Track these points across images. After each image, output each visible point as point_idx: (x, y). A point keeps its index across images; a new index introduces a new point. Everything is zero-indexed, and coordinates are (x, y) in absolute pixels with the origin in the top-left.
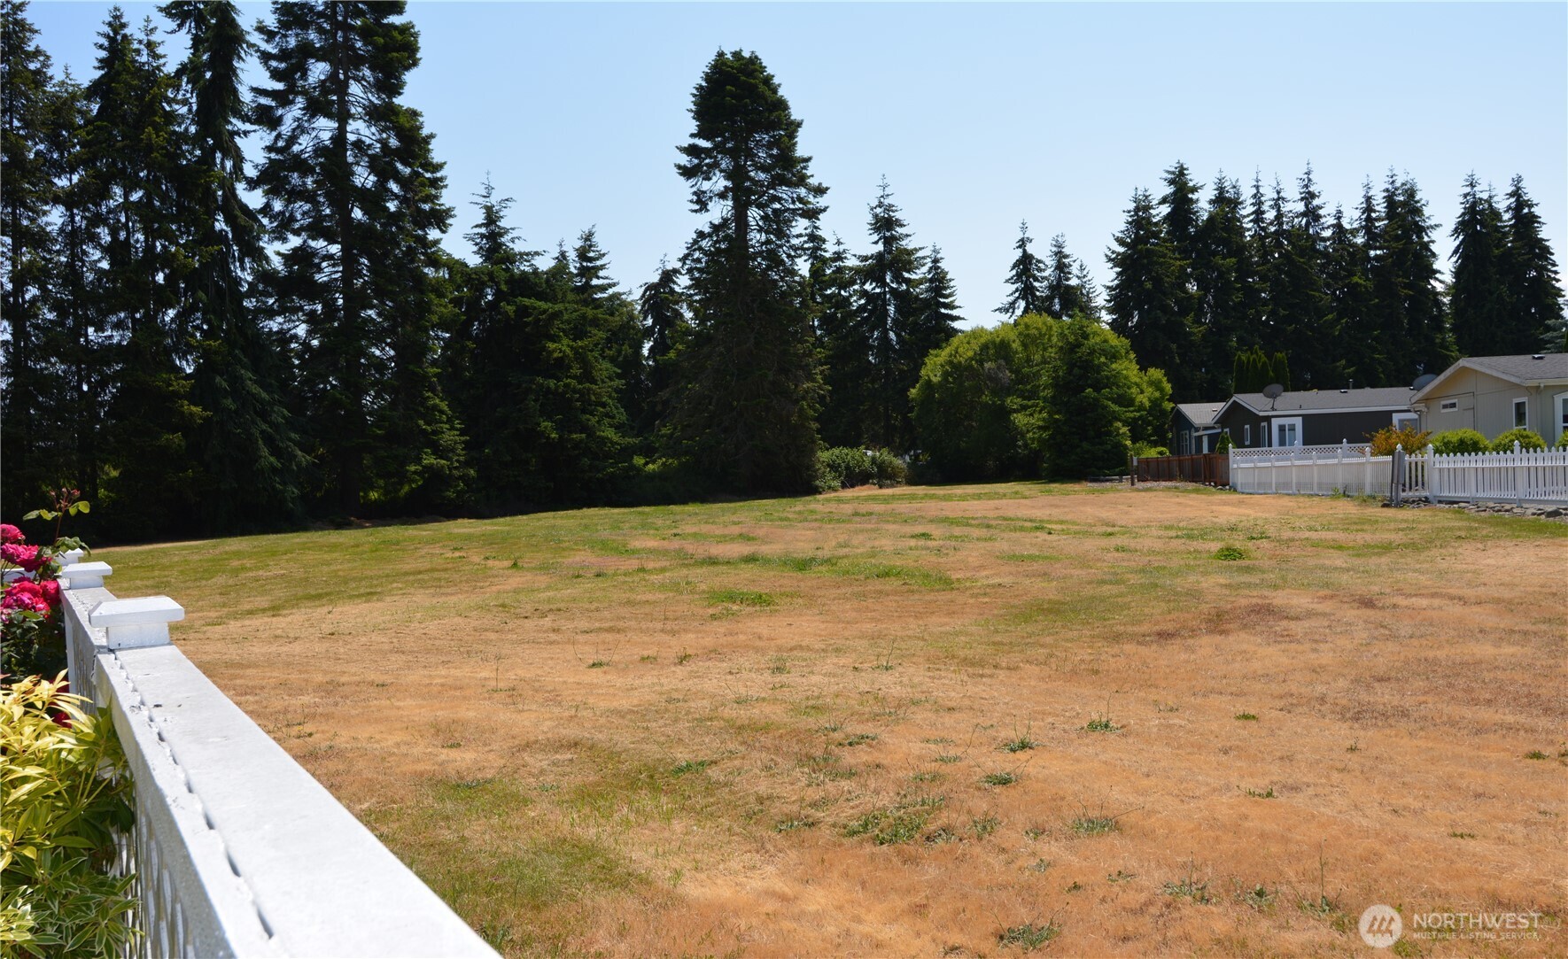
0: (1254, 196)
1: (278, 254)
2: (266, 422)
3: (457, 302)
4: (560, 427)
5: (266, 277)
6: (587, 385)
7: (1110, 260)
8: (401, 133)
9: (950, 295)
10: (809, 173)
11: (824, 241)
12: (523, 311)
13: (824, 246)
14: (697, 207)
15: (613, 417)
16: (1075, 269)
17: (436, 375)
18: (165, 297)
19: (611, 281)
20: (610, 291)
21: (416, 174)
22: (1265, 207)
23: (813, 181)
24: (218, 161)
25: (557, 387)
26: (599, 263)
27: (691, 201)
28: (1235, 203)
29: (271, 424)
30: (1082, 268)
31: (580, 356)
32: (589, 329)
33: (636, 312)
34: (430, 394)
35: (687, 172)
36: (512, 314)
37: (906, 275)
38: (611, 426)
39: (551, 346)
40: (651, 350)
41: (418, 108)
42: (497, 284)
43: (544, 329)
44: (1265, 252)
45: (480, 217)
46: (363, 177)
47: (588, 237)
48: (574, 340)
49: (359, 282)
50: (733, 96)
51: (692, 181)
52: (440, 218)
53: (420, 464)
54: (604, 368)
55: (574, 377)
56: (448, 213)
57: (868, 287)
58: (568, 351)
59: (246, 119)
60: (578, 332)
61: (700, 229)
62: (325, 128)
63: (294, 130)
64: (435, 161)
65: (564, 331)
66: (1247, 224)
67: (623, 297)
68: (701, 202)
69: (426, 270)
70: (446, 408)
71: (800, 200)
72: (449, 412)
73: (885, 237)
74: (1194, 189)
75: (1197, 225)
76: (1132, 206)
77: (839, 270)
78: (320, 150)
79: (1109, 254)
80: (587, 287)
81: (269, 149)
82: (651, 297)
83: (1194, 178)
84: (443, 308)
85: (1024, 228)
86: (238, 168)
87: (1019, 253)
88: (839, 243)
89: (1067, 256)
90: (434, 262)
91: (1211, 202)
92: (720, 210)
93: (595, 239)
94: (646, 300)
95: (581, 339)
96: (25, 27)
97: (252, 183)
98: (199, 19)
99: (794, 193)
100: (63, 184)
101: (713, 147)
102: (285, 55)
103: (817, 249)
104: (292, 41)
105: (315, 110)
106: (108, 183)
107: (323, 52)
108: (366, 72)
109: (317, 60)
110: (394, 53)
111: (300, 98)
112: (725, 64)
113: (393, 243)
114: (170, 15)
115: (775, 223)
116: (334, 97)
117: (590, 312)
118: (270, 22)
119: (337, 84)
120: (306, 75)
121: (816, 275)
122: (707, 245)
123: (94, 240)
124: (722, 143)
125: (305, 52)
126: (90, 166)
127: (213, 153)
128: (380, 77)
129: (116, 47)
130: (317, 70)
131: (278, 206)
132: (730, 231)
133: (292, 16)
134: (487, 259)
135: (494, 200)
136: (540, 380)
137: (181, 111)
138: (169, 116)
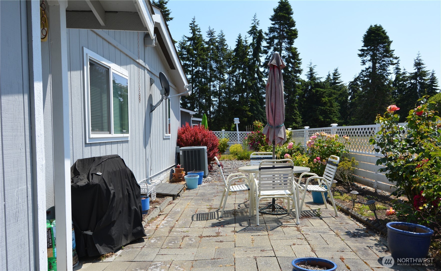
1: (266, 80)
2: (262, 116)
3: (302, 90)
4: (324, 118)
6: (331, 108)
8: (292, 53)
9: (436, 83)
10: (393, 54)
11: (400, 69)
12: (317, 91)
13: (400, 71)
14: (363, 64)
15: (337, 116)
17: (297, 106)
18: (244, 91)
19: (341, 81)
20: (341, 83)
21: (295, 62)
23: (395, 56)
24: (256, 63)
25: (324, 108)
26: (338, 76)
27: (361, 63)
31: (330, 101)
32: (332, 95)
33: (347, 89)
34: (295, 110)
35: (360, 56)
36: (314, 92)
37: (424, 78)
38: (336, 117)
39: (323, 99)
40: (350, 98)
41: (297, 47)
42: (312, 85)
43: (322, 95)
45: (309, 70)
47: (336, 70)
48: (329, 98)
50: (373, 36)
51: (361, 58)
52: (300, 71)
53: (292, 125)
54: (336, 104)
55: (328, 106)
56: (302, 70)
57: (412, 81)
58: (327, 100)
59: (262, 53)
60: (330, 96)
61: (363, 69)
63: (271, 55)
64: (299, 59)
65: (326, 96)
67: (344, 85)
68: (364, 63)
69: (296, 83)
70: (298, 113)
71: (390, 61)
72: (299, 114)
73: (418, 68)
77: (404, 77)
80: (335, 83)
81: (266, 59)
82: (351, 85)
84: (299, 91)
86: (260, 64)
88: (404, 70)
90: (298, 81)
92: (369, 64)
93: (338, 71)
94: (350, 86)
95: (330, 97)
96: (224, 40)
97: (262, 66)
98: (255, 34)
99: (389, 59)
100: (228, 70)
101: (368, 49)
102: (270, 39)
103: (398, 71)
104: (271, 35)
105: (275, 50)
106: (236, 69)
107: (277, 37)
108: (286, 40)
109: (276, 39)
110: (292, 35)
111: (272, 47)
112: (372, 29)
113: (290, 77)
114: (249, 34)
115: (383, 67)
116: (279, 47)
117: (333, 91)
118: (267, 32)
119: (280, 44)
120: (274, 42)
121: (397, 78)
122: (364, 73)
123: (233, 80)
124: (370, 48)
125: (274, 37)
126: (233, 65)
127: (255, 61)
128: (289, 41)
129: (239, 42)
130: (276, 41)
131: (266, 70)
132: (371, 70)
133: (272, 30)
134: (310, 79)
135: (312, 66)
136: (320, 107)
137: (250, 53)
138: (248, 55)
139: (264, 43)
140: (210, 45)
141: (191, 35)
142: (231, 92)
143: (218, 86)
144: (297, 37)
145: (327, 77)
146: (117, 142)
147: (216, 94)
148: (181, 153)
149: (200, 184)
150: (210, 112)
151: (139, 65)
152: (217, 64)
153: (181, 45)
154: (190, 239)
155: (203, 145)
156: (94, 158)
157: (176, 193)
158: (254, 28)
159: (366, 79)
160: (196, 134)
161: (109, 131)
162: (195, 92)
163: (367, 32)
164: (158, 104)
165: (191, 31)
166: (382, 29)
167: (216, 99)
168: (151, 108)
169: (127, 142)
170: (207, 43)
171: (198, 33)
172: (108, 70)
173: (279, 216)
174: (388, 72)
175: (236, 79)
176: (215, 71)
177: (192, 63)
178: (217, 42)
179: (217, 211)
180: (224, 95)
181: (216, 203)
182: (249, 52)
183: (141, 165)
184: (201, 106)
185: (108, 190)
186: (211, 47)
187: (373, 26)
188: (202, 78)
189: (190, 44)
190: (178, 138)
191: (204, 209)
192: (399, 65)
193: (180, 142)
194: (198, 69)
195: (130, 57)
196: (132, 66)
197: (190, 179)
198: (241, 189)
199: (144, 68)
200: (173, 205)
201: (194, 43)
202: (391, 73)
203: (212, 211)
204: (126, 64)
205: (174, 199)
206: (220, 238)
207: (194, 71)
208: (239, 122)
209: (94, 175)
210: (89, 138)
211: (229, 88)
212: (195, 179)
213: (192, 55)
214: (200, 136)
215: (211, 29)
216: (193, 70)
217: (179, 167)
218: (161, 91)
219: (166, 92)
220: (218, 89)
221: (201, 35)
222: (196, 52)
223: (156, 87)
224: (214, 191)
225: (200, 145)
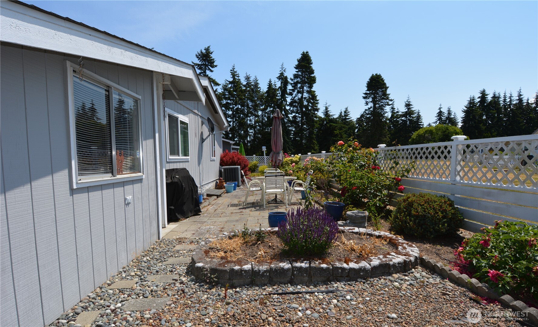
0: (504, 96)
1: (291, 116)
3: (319, 124)
5: (289, 120)
7: (463, 111)
8: (312, 95)
9: (421, 120)
10: (389, 97)
11: (395, 109)
12: (331, 125)
16: (453, 114)
17: (315, 137)
19: (350, 117)
20: (350, 119)
21: (314, 102)
22: (506, 98)
23: (391, 99)
26: (348, 114)
27: (365, 103)
28: (499, 97)
29: (289, 145)
30: (455, 114)
31: (340, 133)
32: (343, 128)
33: (355, 123)
35: (364, 98)
36: (328, 126)
37: (412, 116)
39: (335, 132)
40: (357, 131)
41: (315, 90)
42: (327, 121)
43: (334, 129)
44: (506, 109)
45: (325, 109)
46: (305, 103)
47: (347, 109)
48: (340, 131)
49: (303, 121)
50: (375, 83)
51: (365, 99)
52: (317, 110)
55: (339, 137)
56: (319, 109)
57: (403, 118)
58: (338, 133)
59: (288, 95)
60: (340, 129)
61: (366, 109)
62: (300, 95)
63: (295, 96)
64: (317, 99)
65: (338, 129)
66: (502, 102)
67: (352, 120)
68: (367, 103)
69: (314, 119)
70: (316, 143)
71: (387, 102)
73: (408, 108)
74: (487, 95)
75: (487, 103)
76: (469, 99)
77: (397, 115)
78: (299, 99)
79: (463, 110)
80: (346, 119)
81: (291, 99)
82: (358, 121)
83: (487, 92)
84: (317, 125)
85: (440, 105)
86: (286, 103)
87: (439, 111)
88: (398, 109)
89: (451, 111)
90: (316, 117)
91: (492, 98)
92: (371, 105)
93: (348, 109)
96: (258, 83)
97: (288, 105)
98: (282, 79)
99: (386, 101)
100: (262, 108)
101: (370, 93)
102: (294, 83)
103: (393, 110)
104: (295, 81)
105: (298, 92)
106: (268, 107)
107: (300, 82)
108: (307, 85)
109: (299, 84)
110: (312, 81)
111: (296, 90)
112: (373, 77)
113: (309, 114)
114: (278, 79)
115: (382, 108)
116: (301, 90)
117: (343, 125)
118: (292, 78)
119: (302, 87)
120: (297, 86)
121: (392, 116)
122: (367, 112)
123: (265, 116)
124: (372, 92)
125: (297, 82)
126: (265, 104)
127: (283, 101)
128: (309, 85)
129: (270, 85)
130: (299, 85)
131: (292, 109)
132: (372, 109)
133: (296, 76)
134: (325, 116)
135: (327, 105)
136: (333, 138)
137: (279, 95)
138: (277, 96)
139: (290, 87)
140: (247, 88)
141: (231, 80)
142: (264, 125)
143: (254, 120)
144: (315, 83)
145: (339, 114)
146: (183, 162)
147: (251, 127)
148: (223, 170)
149: (235, 190)
150: (247, 141)
151: (195, 113)
152: (253, 103)
153: (224, 87)
154: (226, 214)
155: (238, 165)
156: (174, 169)
157: (219, 194)
158: (282, 74)
159: (368, 116)
160: (233, 157)
161: (179, 155)
162: (235, 126)
163: (370, 79)
164: (207, 138)
165: (232, 76)
166: (381, 77)
167: (251, 131)
168: (202, 140)
169: (188, 161)
170: (244, 86)
171: (237, 78)
172: (177, 118)
173: (278, 205)
174: (385, 111)
175: (268, 115)
176: (251, 108)
177: (233, 102)
178: (252, 85)
179: (243, 203)
180: (259, 128)
181: (243, 199)
182: (277, 94)
183: (197, 176)
184: (240, 136)
185: (182, 186)
186: (248, 89)
187: (375, 75)
188: (241, 114)
189: (231, 87)
190: (221, 160)
191: (236, 202)
192: (394, 105)
193: (222, 163)
194: (237, 106)
195: (189, 109)
196: (191, 114)
197: (228, 186)
198: (256, 189)
199: (198, 115)
200: (217, 200)
201: (234, 86)
202: (387, 112)
203: (240, 203)
204: (187, 114)
205: (217, 198)
206: (243, 213)
207: (235, 108)
208: (266, 150)
209: (175, 178)
210: (169, 159)
211: (262, 123)
212: (231, 186)
213: (233, 96)
214: (236, 159)
215: (248, 75)
216: (233, 107)
217: (221, 179)
218: (209, 129)
219: (212, 130)
220: (253, 123)
221: (240, 79)
222: (236, 93)
223: (205, 127)
224: (243, 194)
225: (236, 165)
